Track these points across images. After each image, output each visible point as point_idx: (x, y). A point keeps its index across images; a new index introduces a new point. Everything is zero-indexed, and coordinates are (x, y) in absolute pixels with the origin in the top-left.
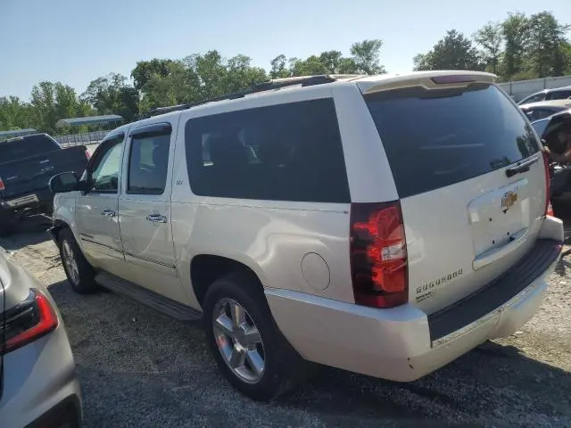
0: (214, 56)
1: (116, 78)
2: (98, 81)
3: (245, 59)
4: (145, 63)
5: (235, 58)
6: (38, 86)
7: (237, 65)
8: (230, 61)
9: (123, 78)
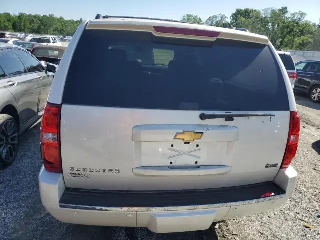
0: (284, 11)
1: (222, 17)
2: (213, 17)
3: (303, 15)
4: (241, 11)
5: (296, 13)
6: (186, 16)
7: (296, 18)
8: (293, 15)
9: (226, 18)
